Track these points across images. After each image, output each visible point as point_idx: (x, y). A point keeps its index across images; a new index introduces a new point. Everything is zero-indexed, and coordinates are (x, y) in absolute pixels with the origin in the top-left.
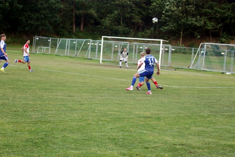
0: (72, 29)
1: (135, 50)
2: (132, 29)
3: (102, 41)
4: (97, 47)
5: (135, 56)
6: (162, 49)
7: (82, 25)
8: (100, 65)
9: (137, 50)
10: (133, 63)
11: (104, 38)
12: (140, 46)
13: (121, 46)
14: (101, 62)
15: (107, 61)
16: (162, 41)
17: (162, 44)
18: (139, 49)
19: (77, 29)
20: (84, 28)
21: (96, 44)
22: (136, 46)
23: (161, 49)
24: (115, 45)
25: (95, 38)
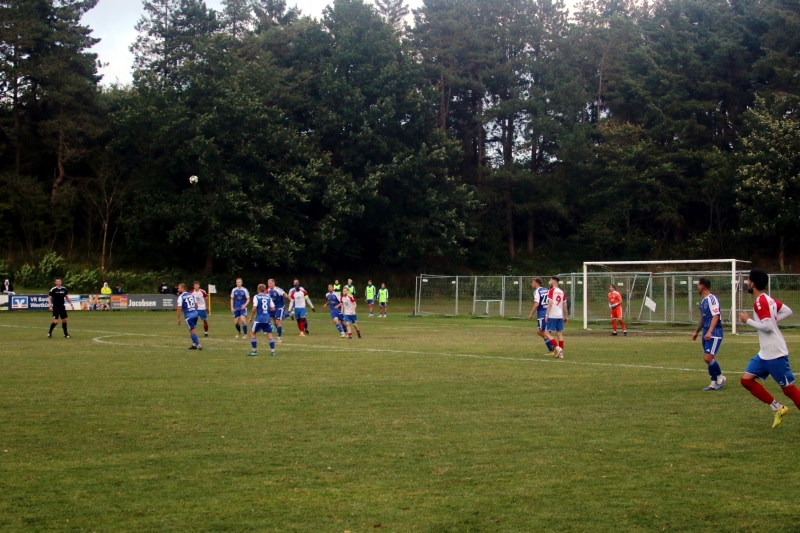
0: (508, 249)
1: (669, 289)
2: (655, 238)
3: (585, 273)
4: (573, 290)
5: (669, 304)
6: (737, 282)
7: (531, 240)
8: (585, 334)
9: (673, 289)
10: (665, 322)
11: (588, 266)
12: (679, 279)
13: (632, 283)
14: (585, 326)
15: (599, 323)
16: (734, 261)
17: (737, 269)
18: (678, 287)
19: (519, 250)
20: (535, 246)
21: (569, 283)
22: (669, 280)
23: (734, 282)
24: (617, 281)
25: (567, 269)
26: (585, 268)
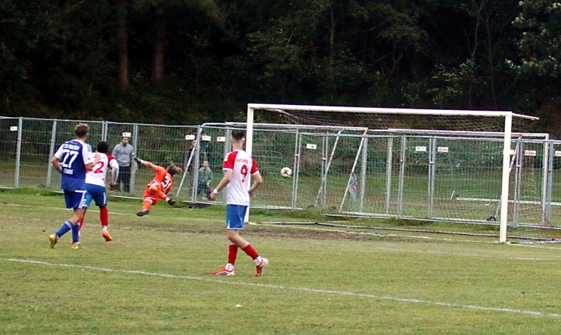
1: (396, 160)
2: (378, 67)
3: (250, 123)
5: (395, 184)
6: (512, 152)
7: (159, 58)
9: (403, 159)
10: (387, 216)
11: (256, 111)
12: (413, 141)
13: (331, 144)
15: (270, 214)
16: (509, 116)
17: (513, 131)
18: (411, 156)
19: (139, 77)
20: (166, 70)
21: (222, 139)
22: (397, 144)
23: (507, 152)
24: (308, 140)
25: (219, 115)
26: (250, 115)
